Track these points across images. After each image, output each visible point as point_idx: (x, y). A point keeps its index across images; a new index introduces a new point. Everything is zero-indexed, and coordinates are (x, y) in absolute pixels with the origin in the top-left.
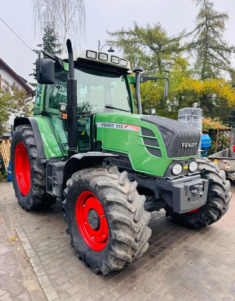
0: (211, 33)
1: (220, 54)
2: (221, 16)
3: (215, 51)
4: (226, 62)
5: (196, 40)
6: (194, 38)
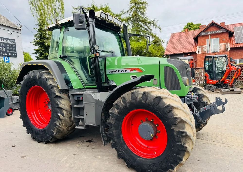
0: (139, 12)
1: (145, 25)
2: (143, 3)
3: (142, 23)
4: (149, 30)
5: (131, 16)
6: (129, 15)
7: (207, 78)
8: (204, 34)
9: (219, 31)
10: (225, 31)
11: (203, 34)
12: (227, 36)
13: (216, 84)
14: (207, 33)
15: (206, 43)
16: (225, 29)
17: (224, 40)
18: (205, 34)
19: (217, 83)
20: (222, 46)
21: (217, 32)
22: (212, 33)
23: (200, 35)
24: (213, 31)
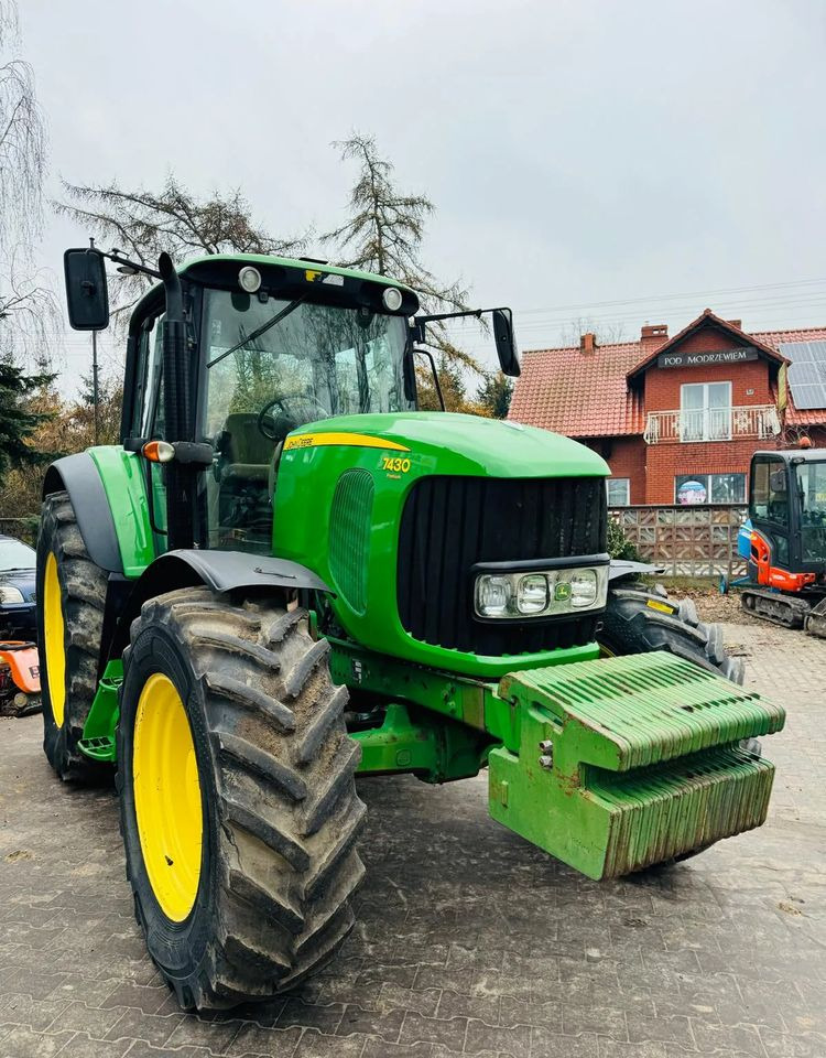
2: (411, 203)
7: (762, 561)
8: (672, 361)
9: (731, 356)
10: (755, 357)
11: (667, 361)
12: (762, 376)
13: (803, 589)
14: (685, 357)
15: (679, 401)
16: (757, 347)
17: (750, 392)
18: (676, 360)
19: (809, 584)
20: (749, 416)
21: (727, 357)
22: (703, 359)
23: (656, 365)
24: (708, 353)
